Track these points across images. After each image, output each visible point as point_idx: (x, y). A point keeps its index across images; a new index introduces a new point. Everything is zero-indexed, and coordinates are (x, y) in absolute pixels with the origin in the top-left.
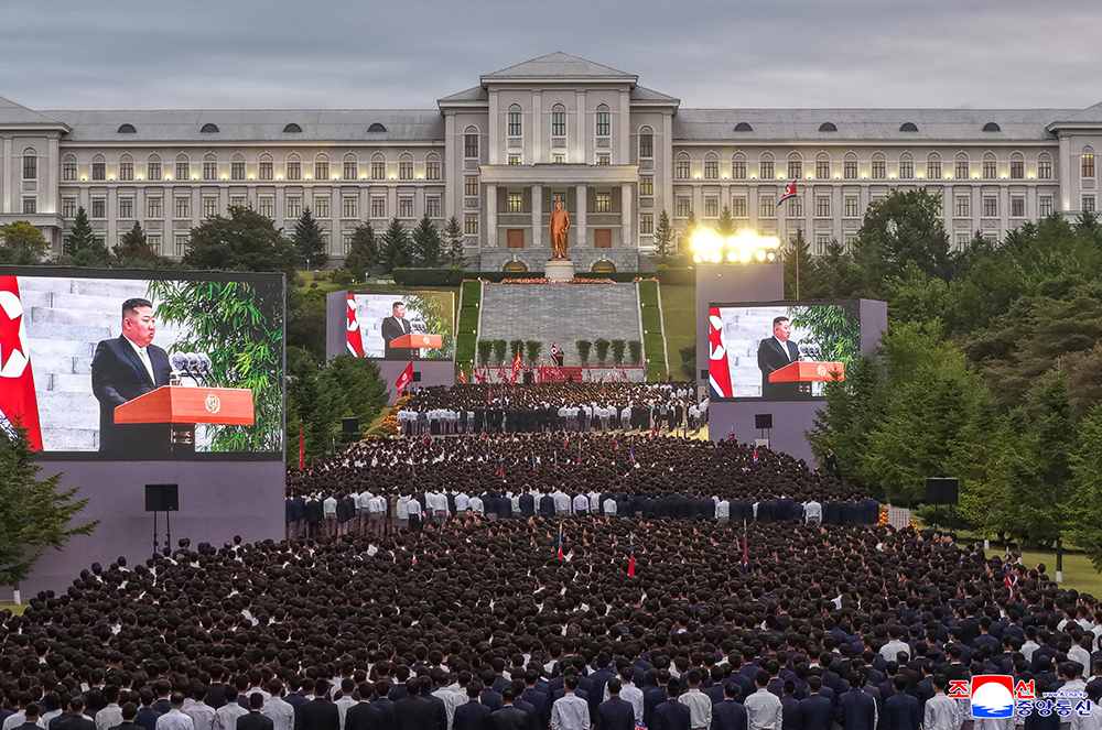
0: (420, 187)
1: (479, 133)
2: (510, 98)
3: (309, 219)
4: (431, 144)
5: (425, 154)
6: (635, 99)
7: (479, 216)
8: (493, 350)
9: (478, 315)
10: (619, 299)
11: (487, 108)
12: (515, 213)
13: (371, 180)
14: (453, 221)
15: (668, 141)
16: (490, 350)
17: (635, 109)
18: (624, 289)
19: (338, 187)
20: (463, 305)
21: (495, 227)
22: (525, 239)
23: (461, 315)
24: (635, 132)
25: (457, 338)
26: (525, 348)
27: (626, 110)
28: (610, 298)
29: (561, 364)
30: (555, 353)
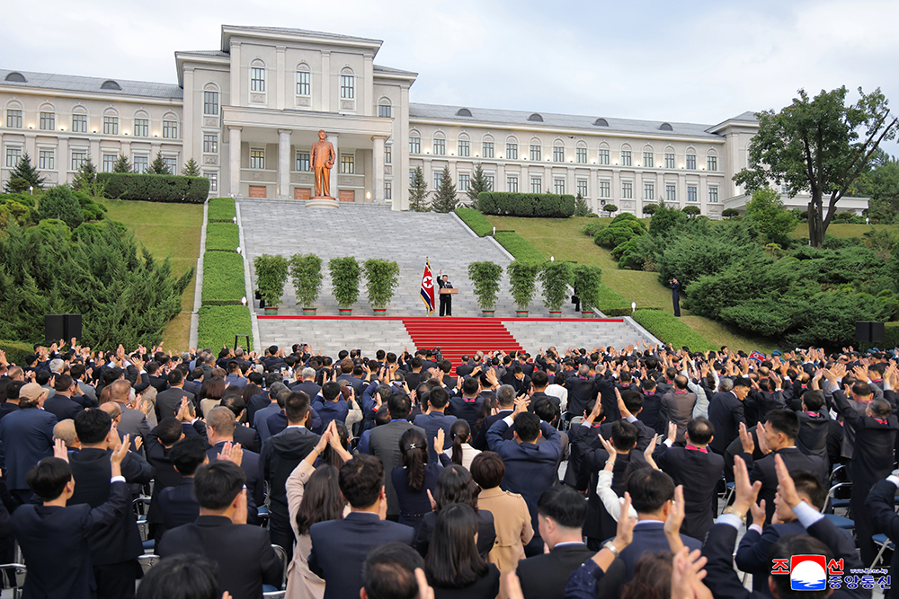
0: (156, 145)
1: (219, 91)
2: (252, 51)
3: (28, 167)
4: (167, 102)
5: (161, 112)
6: (376, 69)
7: (218, 173)
8: (290, 278)
9: (238, 233)
10: (440, 227)
11: (229, 66)
12: (257, 169)
13: (102, 133)
14: (192, 163)
15: (406, 113)
16: (284, 278)
17: (375, 78)
18: (437, 218)
19: (65, 139)
20: (210, 221)
21: (238, 175)
22: (268, 196)
23: (208, 232)
24: (375, 101)
25: (205, 261)
26: (363, 274)
27: (370, 74)
28: (425, 226)
29: (449, 312)
30: (430, 286)
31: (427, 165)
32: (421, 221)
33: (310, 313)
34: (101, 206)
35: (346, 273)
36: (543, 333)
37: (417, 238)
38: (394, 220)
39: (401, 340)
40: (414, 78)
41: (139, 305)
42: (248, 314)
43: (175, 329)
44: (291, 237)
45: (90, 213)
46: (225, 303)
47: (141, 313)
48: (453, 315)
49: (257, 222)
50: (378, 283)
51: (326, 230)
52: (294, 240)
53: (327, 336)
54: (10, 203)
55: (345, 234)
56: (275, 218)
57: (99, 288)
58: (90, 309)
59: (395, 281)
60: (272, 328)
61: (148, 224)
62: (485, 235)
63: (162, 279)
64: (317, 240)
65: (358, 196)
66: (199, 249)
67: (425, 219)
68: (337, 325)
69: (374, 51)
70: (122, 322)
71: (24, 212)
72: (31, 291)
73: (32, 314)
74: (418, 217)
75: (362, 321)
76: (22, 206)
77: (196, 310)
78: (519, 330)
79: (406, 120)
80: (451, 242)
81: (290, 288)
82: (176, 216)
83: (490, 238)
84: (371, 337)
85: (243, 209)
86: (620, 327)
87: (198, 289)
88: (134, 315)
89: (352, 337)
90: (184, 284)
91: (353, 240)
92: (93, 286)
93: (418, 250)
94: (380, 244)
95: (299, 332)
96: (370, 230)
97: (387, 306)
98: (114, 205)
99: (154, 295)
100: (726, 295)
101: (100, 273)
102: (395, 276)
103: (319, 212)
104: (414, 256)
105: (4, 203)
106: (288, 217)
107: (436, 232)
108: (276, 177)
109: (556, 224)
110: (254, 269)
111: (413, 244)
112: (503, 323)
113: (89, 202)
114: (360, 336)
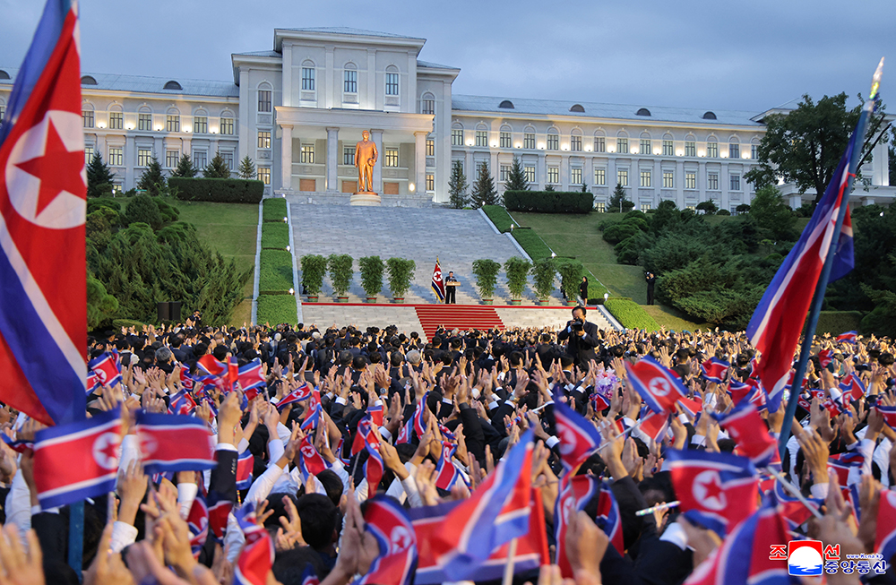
0: (214, 141)
1: (273, 90)
2: (303, 53)
3: (100, 164)
4: (225, 101)
5: (219, 111)
6: (419, 66)
7: (271, 167)
8: (328, 273)
9: (288, 231)
10: (466, 223)
11: (281, 66)
12: (308, 164)
13: (165, 131)
14: (247, 160)
15: (448, 107)
16: (324, 273)
17: (418, 74)
18: (466, 214)
19: (132, 137)
20: (265, 221)
21: (289, 171)
22: (317, 189)
23: (263, 231)
24: (418, 96)
25: (261, 258)
26: (385, 269)
27: (413, 70)
28: (454, 222)
29: (453, 301)
30: (439, 280)
31: (469, 157)
32: (451, 218)
33: (343, 301)
34: (175, 209)
35: (372, 269)
36: (527, 318)
37: (443, 234)
38: (426, 217)
39: (411, 322)
40: (456, 73)
41: (215, 295)
42: (294, 302)
43: (240, 313)
44: (333, 235)
45: (167, 216)
46: (277, 293)
47: (217, 301)
48: (457, 303)
49: (305, 220)
50: (399, 277)
51: (364, 227)
52: (335, 238)
53: (354, 319)
54: (104, 209)
55: (380, 231)
56: (321, 217)
57: (187, 282)
58: (181, 298)
59: (412, 275)
60: (312, 312)
61: (214, 224)
62: (505, 231)
63: (231, 276)
64: (355, 237)
65: (401, 189)
66: (256, 246)
67: (454, 216)
68: (363, 311)
69: (417, 49)
70: (204, 307)
71: (115, 216)
72: (139, 285)
73: (140, 301)
74: (448, 213)
75: (382, 307)
76: (112, 211)
77: (255, 299)
78: (508, 315)
79: (449, 113)
80: (471, 238)
81: (328, 280)
82: (236, 216)
83: (509, 234)
84: (388, 319)
85: (293, 207)
86: (593, 313)
87: (256, 281)
88: (212, 302)
89: (374, 320)
90: (246, 278)
91: (386, 237)
92: (183, 281)
93: (442, 246)
94: (410, 241)
95: (334, 315)
96: (404, 226)
97: (405, 295)
98: (183, 206)
99: (225, 286)
100: (682, 288)
101: (187, 271)
102: (413, 271)
103: (359, 209)
104: (438, 251)
105: (99, 209)
106: (332, 215)
107: (462, 228)
108: (325, 171)
109: (575, 220)
110: (301, 266)
111: (438, 240)
112: (496, 309)
113: (166, 207)
114: (379, 319)
